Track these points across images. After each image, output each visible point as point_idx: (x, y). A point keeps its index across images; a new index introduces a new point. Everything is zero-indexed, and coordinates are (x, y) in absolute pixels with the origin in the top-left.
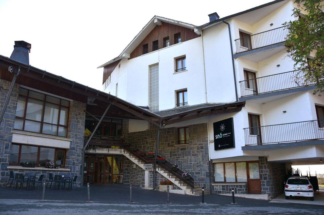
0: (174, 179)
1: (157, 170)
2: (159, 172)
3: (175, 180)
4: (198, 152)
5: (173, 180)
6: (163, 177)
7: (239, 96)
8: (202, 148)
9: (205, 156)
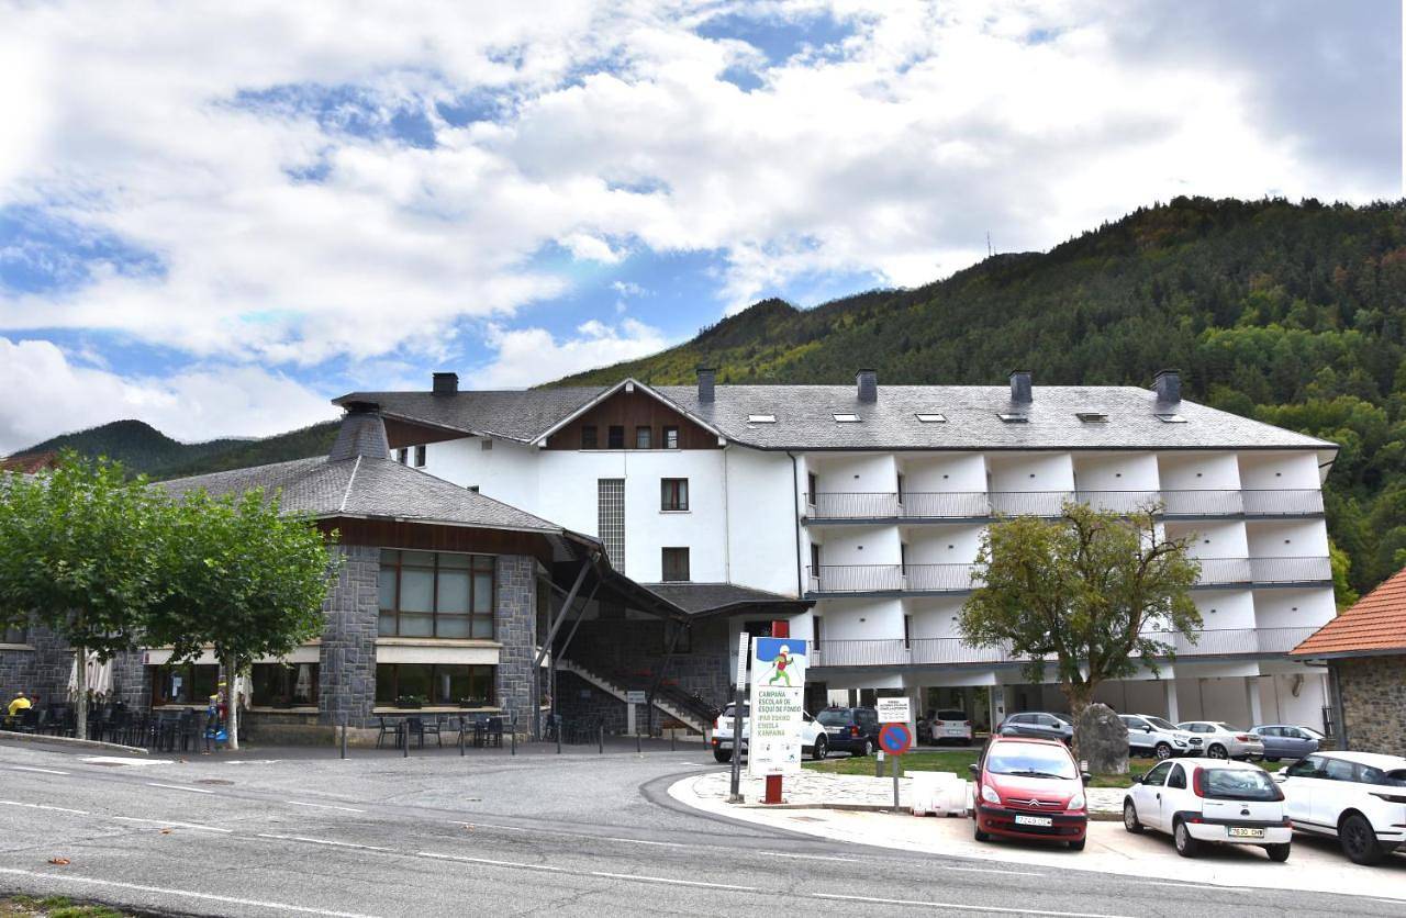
0: (689, 719)
1: (655, 702)
2: (659, 706)
3: (692, 720)
4: (708, 669)
5: (687, 720)
6: (664, 713)
7: (805, 591)
8: (717, 663)
9: (723, 678)
